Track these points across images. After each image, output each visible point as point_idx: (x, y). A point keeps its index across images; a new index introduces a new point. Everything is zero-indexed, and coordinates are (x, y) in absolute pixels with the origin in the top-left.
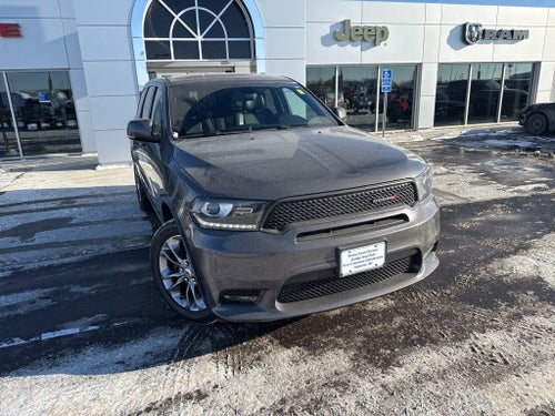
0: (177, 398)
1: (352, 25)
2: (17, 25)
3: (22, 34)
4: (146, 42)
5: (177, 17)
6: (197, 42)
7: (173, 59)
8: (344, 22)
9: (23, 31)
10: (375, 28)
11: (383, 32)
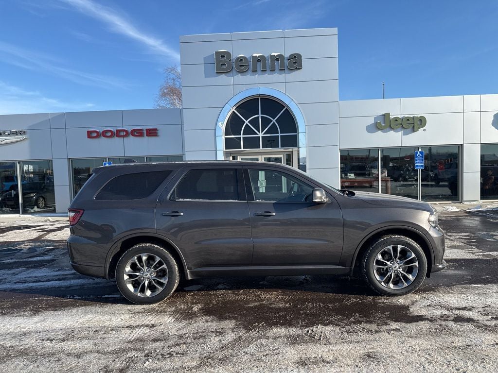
0: (142, 325)
1: (392, 117)
2: (156, 129)
3: (159, 134)
4: (226, 138)
5: (247, 122)
6: (259, 137)
7: (242, 149)
8: (384, 115)
9: (159, 133)
10: (413, 118)
11: (421, 120)
